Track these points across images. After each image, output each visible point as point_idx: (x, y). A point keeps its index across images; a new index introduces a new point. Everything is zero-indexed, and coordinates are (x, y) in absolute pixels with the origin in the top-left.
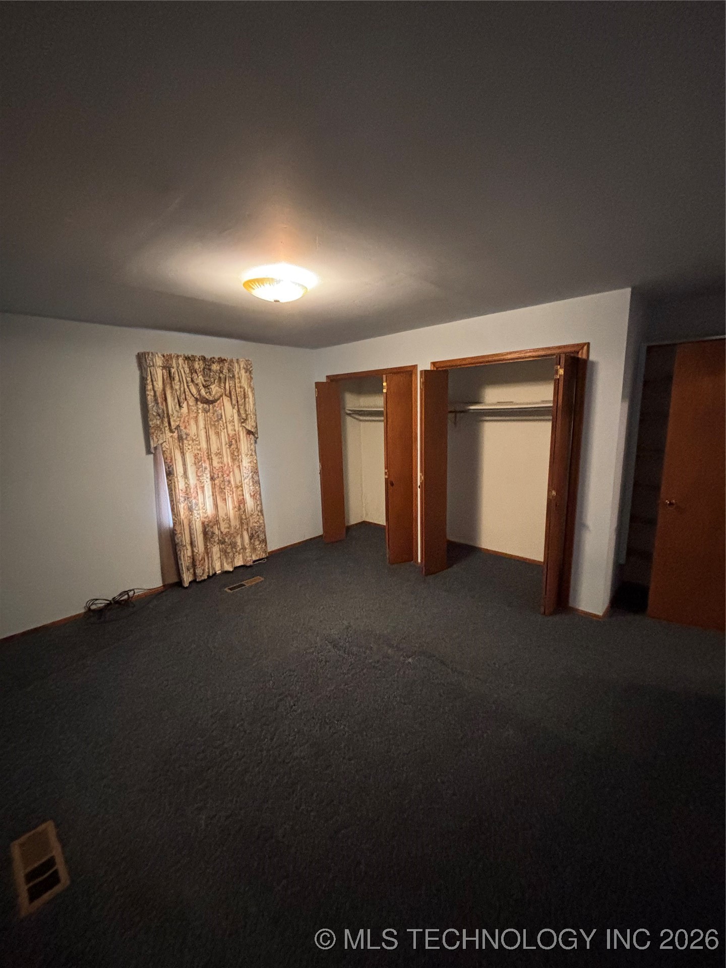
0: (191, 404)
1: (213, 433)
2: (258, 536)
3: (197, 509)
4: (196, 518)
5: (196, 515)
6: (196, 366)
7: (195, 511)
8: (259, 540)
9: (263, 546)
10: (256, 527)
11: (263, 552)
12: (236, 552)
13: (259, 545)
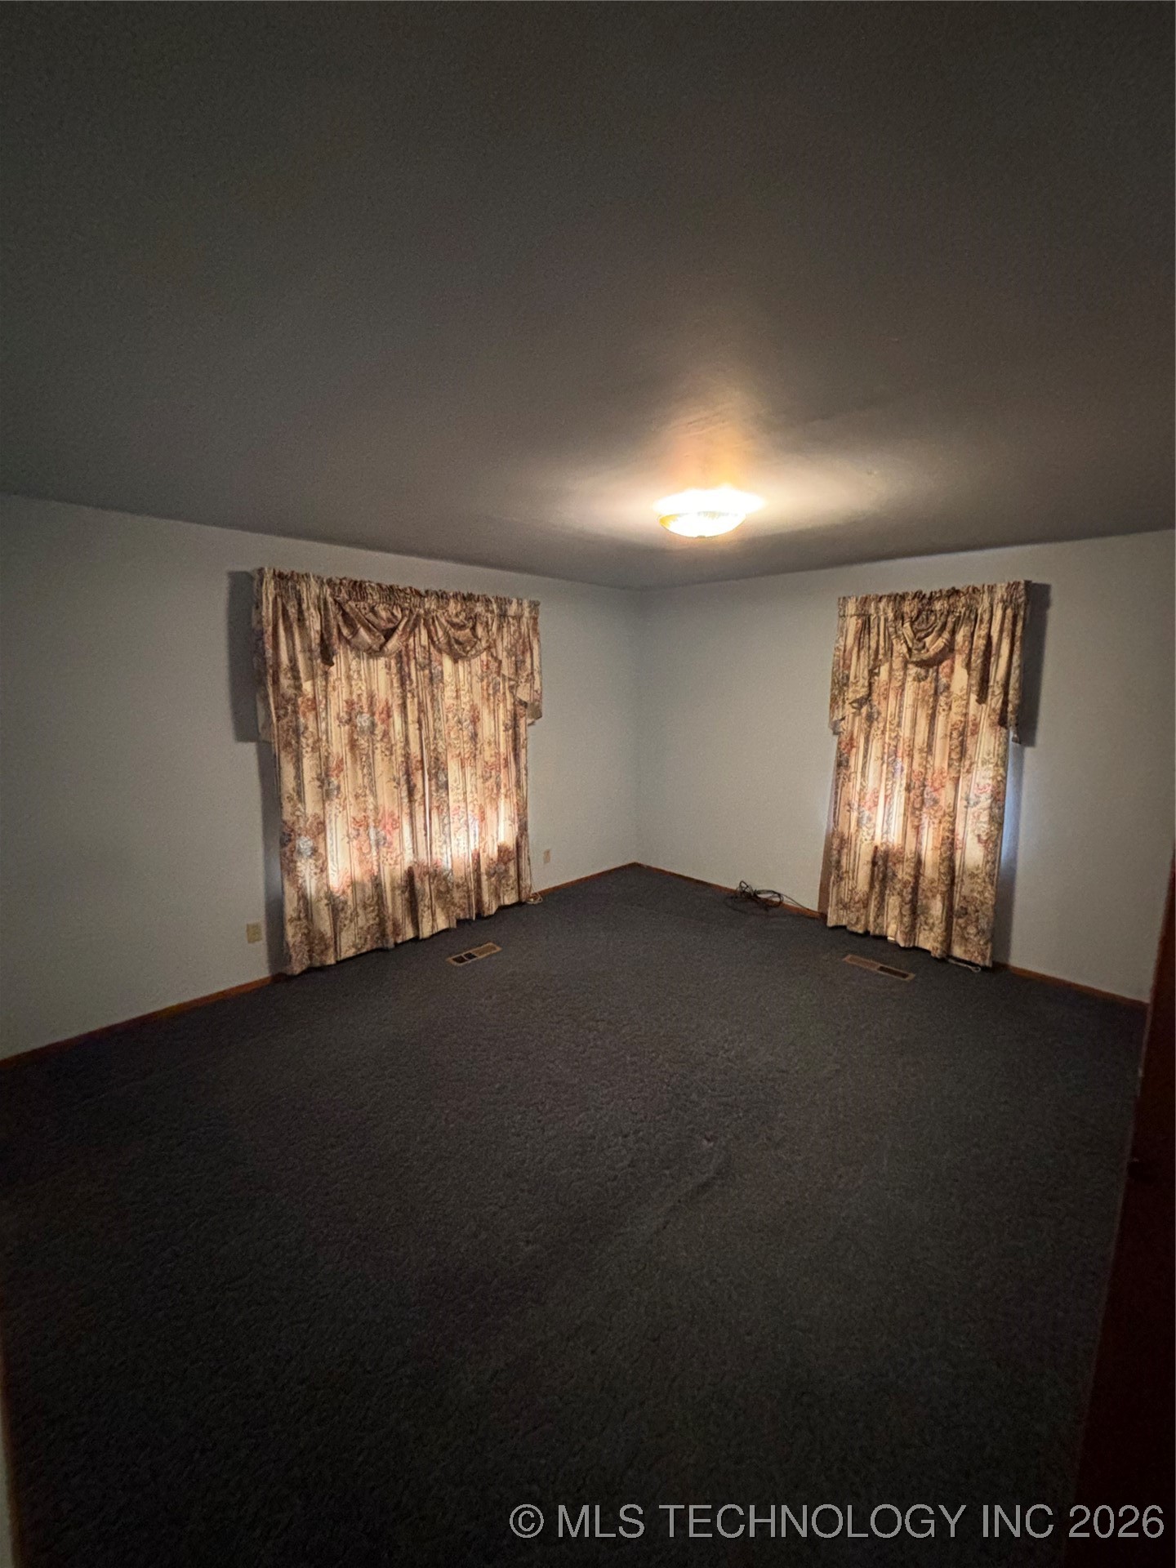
0: (895, 666)
1: (924, 715)
2: (977, 919)
3: (868, 825)
4: (864, 838)
5: (865, 834)
6: (906, 608)
7: (864, 828)
8: (977, 927)
9: (982, 943)
10: (978, 902)
11: (978, 953)
12: (926, 923)
13: (975, 936)
